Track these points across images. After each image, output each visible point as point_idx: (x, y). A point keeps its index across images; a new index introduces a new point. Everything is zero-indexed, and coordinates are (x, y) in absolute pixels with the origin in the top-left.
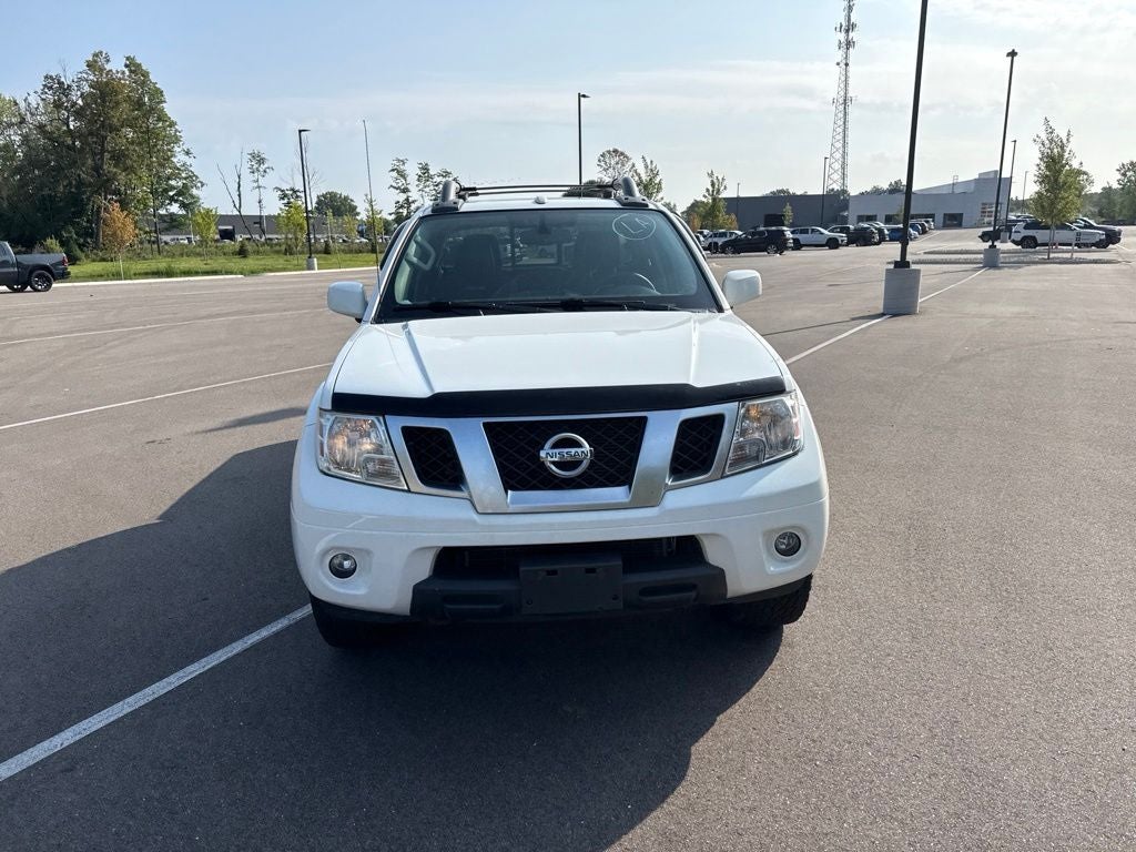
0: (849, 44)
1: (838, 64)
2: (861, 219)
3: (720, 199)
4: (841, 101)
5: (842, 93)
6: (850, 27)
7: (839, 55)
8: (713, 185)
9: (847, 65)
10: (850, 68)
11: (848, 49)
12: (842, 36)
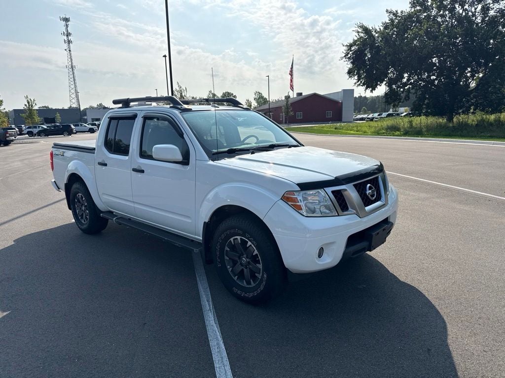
0: (69, 42)
1: (65, 50)
2: (93, 120)
3: (34, 110)
4: (70, 66)
5: (70, 63)
6: (68, 35)
7: (66, 46)
8: (28, 103)
9: (70, 51)
10: (72, 52)
11: (69, 44)
12: (65, 38)
